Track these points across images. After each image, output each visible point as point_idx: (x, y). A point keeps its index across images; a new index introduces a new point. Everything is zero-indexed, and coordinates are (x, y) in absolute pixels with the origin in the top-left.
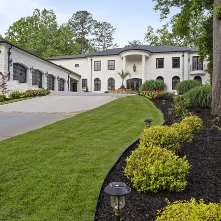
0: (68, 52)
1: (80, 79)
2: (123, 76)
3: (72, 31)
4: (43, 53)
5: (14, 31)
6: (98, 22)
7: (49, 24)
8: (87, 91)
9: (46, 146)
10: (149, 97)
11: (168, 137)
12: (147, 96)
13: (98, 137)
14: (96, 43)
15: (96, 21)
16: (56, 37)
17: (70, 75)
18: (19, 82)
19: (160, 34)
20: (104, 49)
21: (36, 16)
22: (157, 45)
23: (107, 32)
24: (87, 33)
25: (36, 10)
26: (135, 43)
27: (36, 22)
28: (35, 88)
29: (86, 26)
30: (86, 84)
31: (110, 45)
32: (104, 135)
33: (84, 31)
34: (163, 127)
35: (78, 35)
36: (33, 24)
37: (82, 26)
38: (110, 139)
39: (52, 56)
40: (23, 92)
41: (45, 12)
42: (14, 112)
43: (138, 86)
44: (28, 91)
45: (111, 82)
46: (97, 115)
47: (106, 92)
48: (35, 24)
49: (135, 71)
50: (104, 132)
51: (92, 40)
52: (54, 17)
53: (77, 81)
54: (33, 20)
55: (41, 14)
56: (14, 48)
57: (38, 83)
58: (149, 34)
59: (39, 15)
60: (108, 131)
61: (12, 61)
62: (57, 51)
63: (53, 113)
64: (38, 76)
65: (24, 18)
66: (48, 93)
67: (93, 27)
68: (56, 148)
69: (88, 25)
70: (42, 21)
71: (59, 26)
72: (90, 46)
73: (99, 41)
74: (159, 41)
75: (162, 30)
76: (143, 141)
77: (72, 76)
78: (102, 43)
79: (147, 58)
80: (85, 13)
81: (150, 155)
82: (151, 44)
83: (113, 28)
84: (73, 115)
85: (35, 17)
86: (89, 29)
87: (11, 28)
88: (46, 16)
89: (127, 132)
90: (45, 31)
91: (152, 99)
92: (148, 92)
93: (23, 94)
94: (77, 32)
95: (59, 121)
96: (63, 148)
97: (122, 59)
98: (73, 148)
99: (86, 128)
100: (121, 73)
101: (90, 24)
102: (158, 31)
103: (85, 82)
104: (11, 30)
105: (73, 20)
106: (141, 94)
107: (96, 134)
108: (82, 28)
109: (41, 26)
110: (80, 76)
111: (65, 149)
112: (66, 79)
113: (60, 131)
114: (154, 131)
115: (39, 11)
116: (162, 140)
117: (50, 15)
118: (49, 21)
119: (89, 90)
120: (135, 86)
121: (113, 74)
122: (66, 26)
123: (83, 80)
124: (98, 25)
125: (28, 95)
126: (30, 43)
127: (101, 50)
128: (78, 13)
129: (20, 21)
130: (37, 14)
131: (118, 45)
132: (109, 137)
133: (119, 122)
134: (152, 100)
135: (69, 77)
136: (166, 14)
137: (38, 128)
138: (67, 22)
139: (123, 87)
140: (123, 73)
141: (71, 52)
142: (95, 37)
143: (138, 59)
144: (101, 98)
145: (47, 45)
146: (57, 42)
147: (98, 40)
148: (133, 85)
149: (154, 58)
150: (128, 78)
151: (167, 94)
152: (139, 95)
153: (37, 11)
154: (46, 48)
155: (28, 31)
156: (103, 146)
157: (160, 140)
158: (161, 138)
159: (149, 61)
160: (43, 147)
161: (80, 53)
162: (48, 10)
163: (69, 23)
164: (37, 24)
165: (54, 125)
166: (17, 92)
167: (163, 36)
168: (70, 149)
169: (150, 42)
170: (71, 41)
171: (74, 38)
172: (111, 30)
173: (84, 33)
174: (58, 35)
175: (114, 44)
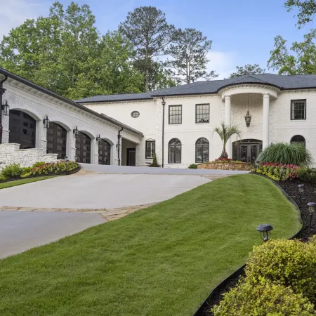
0: (118, 87)
1: (140, 140)
2: (225, 135)
3: (127, 46)
4: (70, 89)
5: (13, 46)
6: (177, 29)
7: (80, 33)
8: (155, 165)
9: (61, 280)
10: (273, 177)
11: (299, 264)
12: (269, 174)
13: (166, 259)
14: (173, 70)
15: (173, 27)
16: (94, 58)
17: (122, 134)
18: (21, 148)
19: (300, 51)
20: (188, 82)
21: (55, 17)
22: (293, 74)
23: (195, 48)
24: (156, 50)
25: (55, 5)
26: (250, 69)
27: (55, 28)
28: (52, 159)
29: (154, 37)
30: (154, 151)
31: (201, 74)
32: (178, 256)
33: (149, 46)
34: (291, 242)
35: (138, 55)
36: (49, 33)
37: (146, 36)
38: (190, 264)
39: (86, 95)
40: (27, 167)
41: (73, 9)
42: (6, 208)
43: (254, 154)
44: (38, 165)
45: (202, 146)
46: (167, 215)
47: (193, 167)
48: (54, 33)
49: (248, 125)
50: (179, 249)
51: (165, 65)
52: (91, 20)
53: (135, 144)
54: (49, 24)
55: (65, 13)
56: (10, 81)
57: (59, 148)
58: (277, 52)
59: (62, 15)
60: (187, 248)
61: (7, 105)
62: (96, 85)
63: (83, 210)
64: (59, 134)
65: (33, 21)
66: (77, 169)
67: (167, 38)
68: (81, 284)
69: (157, 35)
70: (68, 27)
71: (100, 36)
72: (162, 76)
73: (179, 66)
74: (297, 65)
75: (303, 44)
76: (250, 270)
77: (124, 135)
78: (184, 71)
79: (272, 99)
80: (152, 11)
81: (259, 301)
82: (281, 72)
83: (207, 40)
84: (122, 214)
85: (53, 19)
86: (159, 43)
87: (6, 39)
88: (75, 16)
89: (225, 249)
90: (73, 47)
91: (280, 181)
92: (272, 167)
93: (28, 171)
94: (135, 48)
95: (92, 228)
96: (94, 284)
97: (224, 101)
98: (114, 284)
99: (145, 242)
100: (221, 129)
101: (161, 33)
102: (296, 46)
103: (150, 146)
104: (6, 45)
105: (129, 25)
106: (259, 171)
107: (163, 254)
108: (145, 41)
109: (67, 36)
110: (140, 135)
111: (99, 286)
112: (114, 140)
113: (92, 247)
114: (272, 251)
115: (61, 6)
116: (287, 269)
117: (83, 14)
118: (82, 26)
119: (160, 162)
120: (249, 154)
121: (205, 131)
122: (114, 36)
123: (146, 142)
124: (177, 35)
125: (37, 173)
126: (44, 69)
127: (184, 83)
128: (138, 10)
129: (24, 27)
130: (57, 13)
131: (215, 74)
132: (187, 260)
133: (211, 228)
134: (280, 183)
135: (119, 136)
136: (310, 14)
137: (48, 243)
138: (117, 29)
139: (224, 156)
140: (224, 130)
141: (124, 88)
142: (171, 58)
143: (256, 101)
144: (180, 178)
145: (77, 74)
146: (98, 69)
147: (178, 64)
148: (245, 152)
149: (287, 99)
150: (234, 138)
151: (309, 171)
152: (255, 172)
153: (57, 8)
154: (75, 80)
155: (41, 46)
156: (173, 278)
157: (283, 269)
158: (285, 264)
159: (276, 105)
160: (54, 282)
161: (142, 90)
162: (80, 6)
163: (121, 30)
164: (59, 32)
165: (82, 236)
166: (16, 167)
167: (305, 56)
168: (108, 286)
169: (280, 68)
170: (125, 67)
171: (130, 59)
172: (202, 44)
173: (150, 51)
174: (99, 55)
175: (208, 72)
